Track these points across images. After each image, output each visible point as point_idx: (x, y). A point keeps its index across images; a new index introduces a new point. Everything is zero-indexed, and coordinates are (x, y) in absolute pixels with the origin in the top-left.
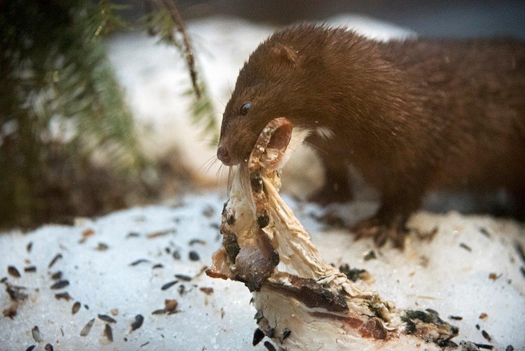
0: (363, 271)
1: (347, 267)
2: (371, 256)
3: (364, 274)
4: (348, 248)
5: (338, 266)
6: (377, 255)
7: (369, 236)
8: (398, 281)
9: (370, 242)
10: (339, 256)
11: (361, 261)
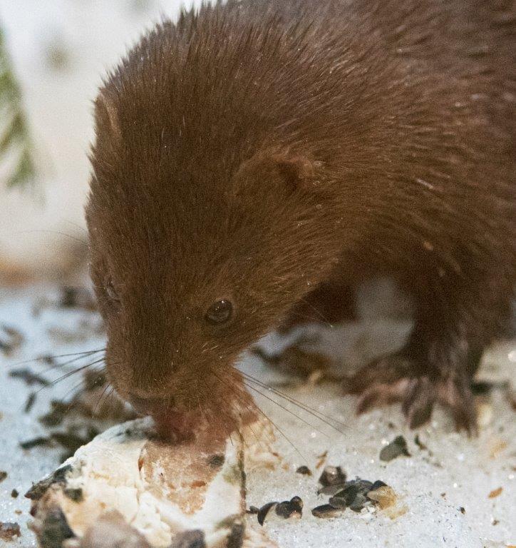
0: (380, 484)
1: (341, 475)
2: (399, 447)
3: (382, 492)
4: (341, 428)
5: (318, 474)
6: (411, 446)
7: (392, 400)
8: (463, 510)
9: (396, 415)
10: (320, 450)
11: (374, 460)
